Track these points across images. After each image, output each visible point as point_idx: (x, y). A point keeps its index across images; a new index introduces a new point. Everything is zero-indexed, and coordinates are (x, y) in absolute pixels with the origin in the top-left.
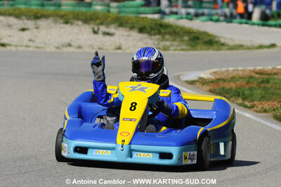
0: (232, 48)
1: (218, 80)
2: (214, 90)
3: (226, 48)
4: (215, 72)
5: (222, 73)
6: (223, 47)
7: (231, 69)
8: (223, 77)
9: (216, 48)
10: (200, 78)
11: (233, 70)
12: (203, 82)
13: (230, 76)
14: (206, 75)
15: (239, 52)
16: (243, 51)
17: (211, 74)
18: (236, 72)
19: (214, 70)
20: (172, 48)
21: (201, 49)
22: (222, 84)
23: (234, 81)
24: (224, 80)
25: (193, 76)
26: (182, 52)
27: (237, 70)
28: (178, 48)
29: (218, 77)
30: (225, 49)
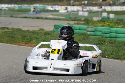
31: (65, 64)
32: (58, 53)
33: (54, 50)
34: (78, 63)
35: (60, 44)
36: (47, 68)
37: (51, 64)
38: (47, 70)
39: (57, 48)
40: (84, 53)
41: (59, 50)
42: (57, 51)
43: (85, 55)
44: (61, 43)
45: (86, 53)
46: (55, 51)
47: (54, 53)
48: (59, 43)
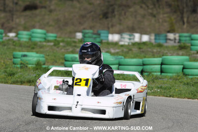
31: (98, 102)
32: (86, 84)
33: (79, 80)
34: (119, 101)
35: (88, 71)
36: (70, 109)
37: (78, 102)
38: (71, 112)
39: (84, 77)
40: (121, 85)
41: (87, 80)
42: (83, 83)
43: (123, 88)
44: (89, 69)
45: (126, 85)
47: (80, 85)
48: (87, 69)
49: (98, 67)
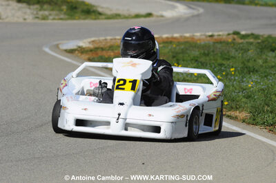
0: (109, 17)
1: (97, 49)
2: (93, 58)
3: (103, 17)
4: (93, 41)
5: (100, 42)
6: (100, 17)
7: (109, 38)
8: (102, 46)
9: (94, 17)
10: (79, 47)
11: (111, 39)
12: (82, 50)
13: (109, 44)
14: (84, 43)
15: (116, 21)
16: (120, 20)
17: (90, 43)
18: (114, 41)
19: (93, 39)
20: (51, 17)
21: (79, 18)
22: (100, 53)
23: (112, 50)
24: (102, 49)
25: (72, 45)
26: (60, 21)
27: (115, 39)
28: (57, 17)
29: (96, 46)
30: (102, 19)
31: (150, 115)
32: (133, 88)
33: (122, 82)
34: (179, 114)
35: (136, 69)
36: (108, 123)
37: (119, 115)
38: (108, 128)
39: (129, 78)
40: (185, 89)
41: (134, 82)
42: (129, 85)
43: (188, 94)
44: (137, 66)
45: (192, 89)
46: (124, 84)
47: (123, 89)
48: (134, 65)
49: (151, 62)
